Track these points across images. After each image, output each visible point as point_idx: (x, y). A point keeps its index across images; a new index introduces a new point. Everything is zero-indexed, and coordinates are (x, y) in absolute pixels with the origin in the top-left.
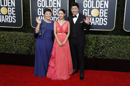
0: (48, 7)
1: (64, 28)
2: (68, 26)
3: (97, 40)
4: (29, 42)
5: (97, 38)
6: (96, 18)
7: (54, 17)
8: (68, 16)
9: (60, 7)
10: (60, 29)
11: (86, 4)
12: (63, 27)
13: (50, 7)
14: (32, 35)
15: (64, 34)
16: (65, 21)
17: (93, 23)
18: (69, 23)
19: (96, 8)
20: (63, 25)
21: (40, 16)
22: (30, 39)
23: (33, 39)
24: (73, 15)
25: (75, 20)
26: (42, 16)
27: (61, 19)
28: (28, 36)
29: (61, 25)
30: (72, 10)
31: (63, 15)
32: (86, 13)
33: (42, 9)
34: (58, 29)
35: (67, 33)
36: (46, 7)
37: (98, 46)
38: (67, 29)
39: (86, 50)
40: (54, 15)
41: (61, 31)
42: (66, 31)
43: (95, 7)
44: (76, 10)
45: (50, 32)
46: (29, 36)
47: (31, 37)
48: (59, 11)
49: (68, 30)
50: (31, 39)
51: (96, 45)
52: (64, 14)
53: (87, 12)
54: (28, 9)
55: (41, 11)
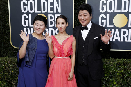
1: (66, 48)
2: (72, 44)
3: (125, 68)
4: (7, 73)
5: (125, 65)
7: (50, 29)
8: (73, 27)
10: (58, 49)
11: (103, 6)
12: (64, 46)
13: (43, 12)
14: (12, 61)
15: (66, 58)
16: (67, 36)
17: (117, 38)
18: (74, 38)
19: (121, 13)
20: (64, 43)
21: (27, 28)
22: (9, 67)
24: (82, 26)
25: (85, 34)
26: (30, 28)
28: (5, 62)
29: (61, 42)
30: (80, 18)
31: (64, 26)
32: (104, 21)
33: (30, 15)
34: (56, 50)
35: (70, 57)
36: (37, 12)
37: (126, 78)
38: (71, 49)
39: (106, 85)
40: (50, 25)
41: (61, 54)
42: (69, 53)
43: (119, 11)
44: (86, 17)
45: (43, 55)
46: (7, 62)
47: (11, 64)
48: (58, 19)
49: (72, 52)
50: (10, 68)
51: (123, 77)
52: (67, 23)
54: (5, 16)
55: (28, 19)
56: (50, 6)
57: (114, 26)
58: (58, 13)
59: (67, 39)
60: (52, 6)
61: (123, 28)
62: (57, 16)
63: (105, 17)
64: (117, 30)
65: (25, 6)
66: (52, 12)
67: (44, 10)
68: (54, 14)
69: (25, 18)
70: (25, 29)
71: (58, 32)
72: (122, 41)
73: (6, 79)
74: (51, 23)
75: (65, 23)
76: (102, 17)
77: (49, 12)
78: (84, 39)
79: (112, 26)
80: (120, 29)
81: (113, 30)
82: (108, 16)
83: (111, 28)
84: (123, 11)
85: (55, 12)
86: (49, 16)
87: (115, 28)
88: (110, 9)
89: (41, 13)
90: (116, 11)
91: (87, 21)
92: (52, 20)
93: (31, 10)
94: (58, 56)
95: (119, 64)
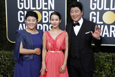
0: (34, 8)
1: (59, 43)
3: (113, 62)
4: (3, 66)
5: (113, 59)
6: (111, 26)
9: (53, 8)
10: (52, 44)
11: (94, 4)
12: (58, 41)
13: (37, 8)
14: (9, 55)
15: (59, 52)
16: (61, 32)
17: (106, 34)
18: (67, 33)
19: (110, 10)
20: (57, 38)
22: (5, 60)
23: (9, 60)
24: (74, 22)
27: (55, 28)
32: (94, 18)
36: (32, 8)
38: (64, 44)
42: (62, 47)
43: (108, 9)
44: (78, 14)
46: (4, 56)
47: (7, 57)
50: (7, 61)
52: (60, 20)
53: (96, 16)
54: (2, 12)
56: (44, 4)
57: (104, 22)
58: (51, 10)
59: (60, 34)
60: (46, 4)
61: (112, 24)
62: (50, 12)
63: (95, 14)
64: (106, 26)
65: (21, 3)
66: (46, 9)
67: (39, 7)
68: (48, 11)
69: (21, 14)
70: (21, 25)
71: (52, 27)
72: (111, 36)
73: (2, 72)
74: (45, 19)
75: (59, 20)
76: (93, 14)
77: (44, 8)
78: (76, 34)
79: (102, 23)
80: (109, 26)
81: (102, 26)
82: (98, 13)
83: (101, 25)
84: (112, 9)
85: (49, 9)
86: (44, 12)
87: (104, 24)
88: (100, 7)
89: (36, 10)
90: (105, 9)
91: (79, 17)
92: (46, 17)
93: (27, 6)
94: (52, 50)
95: (108, 58)
